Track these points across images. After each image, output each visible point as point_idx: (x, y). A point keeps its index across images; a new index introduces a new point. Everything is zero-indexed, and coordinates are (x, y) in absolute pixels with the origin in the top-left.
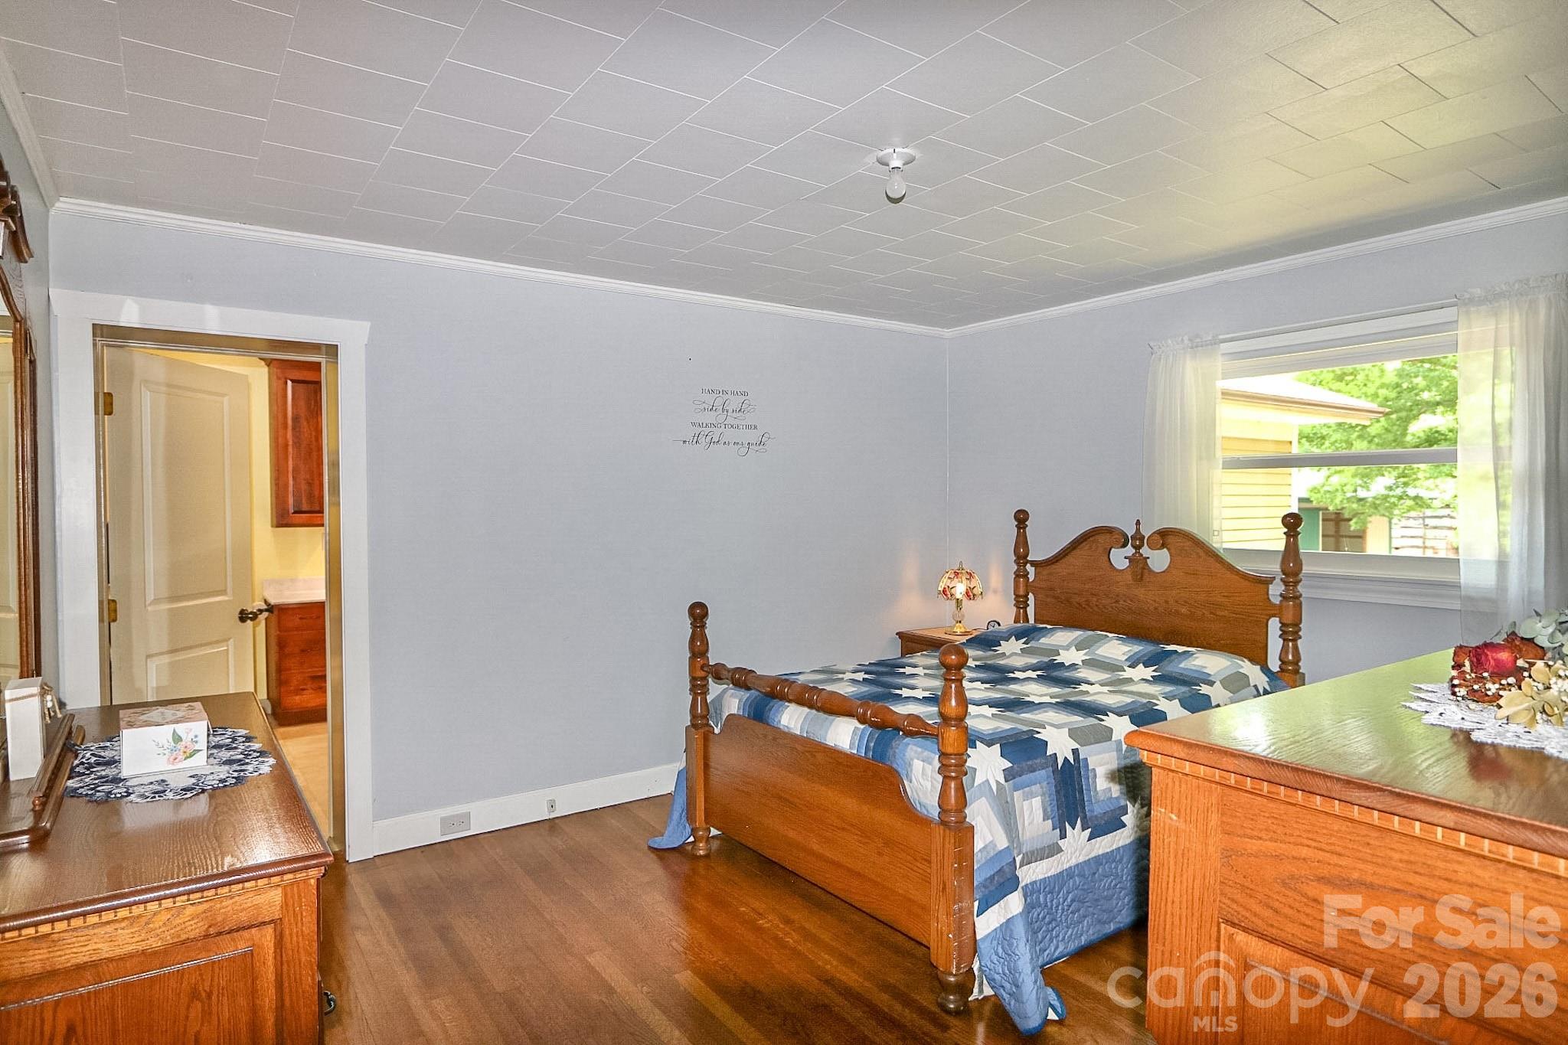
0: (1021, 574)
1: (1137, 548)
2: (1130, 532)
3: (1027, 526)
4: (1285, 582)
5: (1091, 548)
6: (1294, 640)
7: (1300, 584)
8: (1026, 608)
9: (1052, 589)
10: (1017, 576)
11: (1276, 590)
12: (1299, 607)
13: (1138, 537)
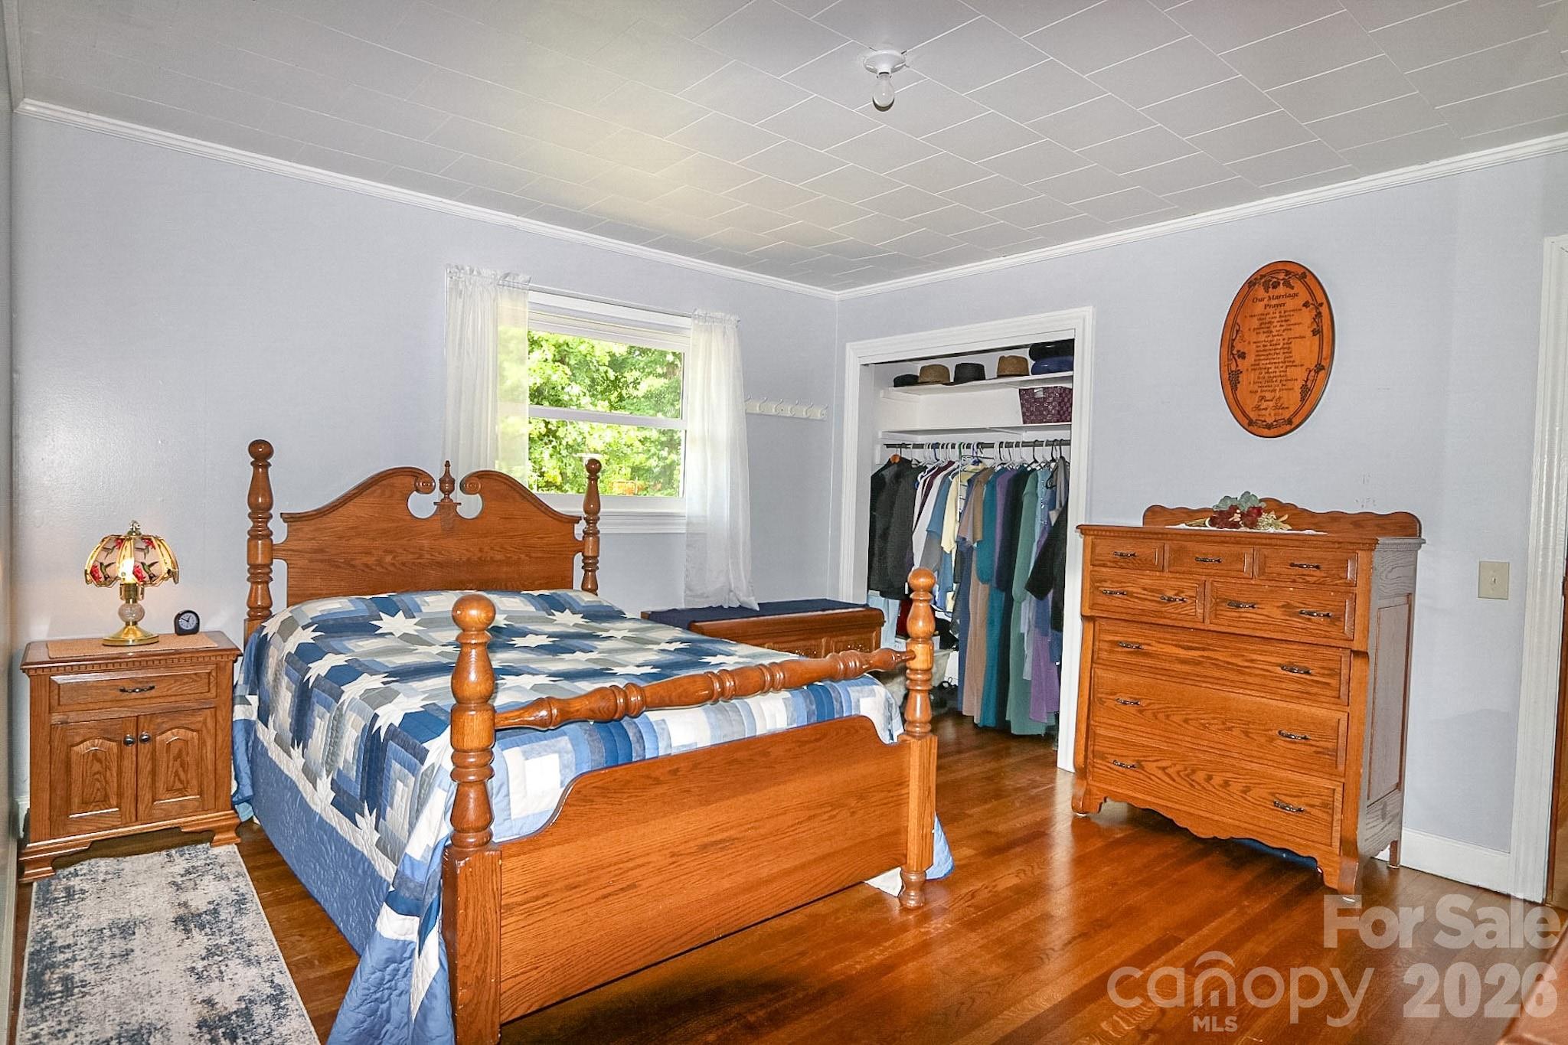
0: (259, 533)
1: (447, 492)
2: (437, 474)
3: (269, 465)
4: (587, 521)
5: (383, 494)
6: (593, 571)
7: (599, 522)
8: (267, 583)
9: (321, 551)
10: (253, 536)
11: (579, 529)
12: (597, 542)
13: (447, 483)
